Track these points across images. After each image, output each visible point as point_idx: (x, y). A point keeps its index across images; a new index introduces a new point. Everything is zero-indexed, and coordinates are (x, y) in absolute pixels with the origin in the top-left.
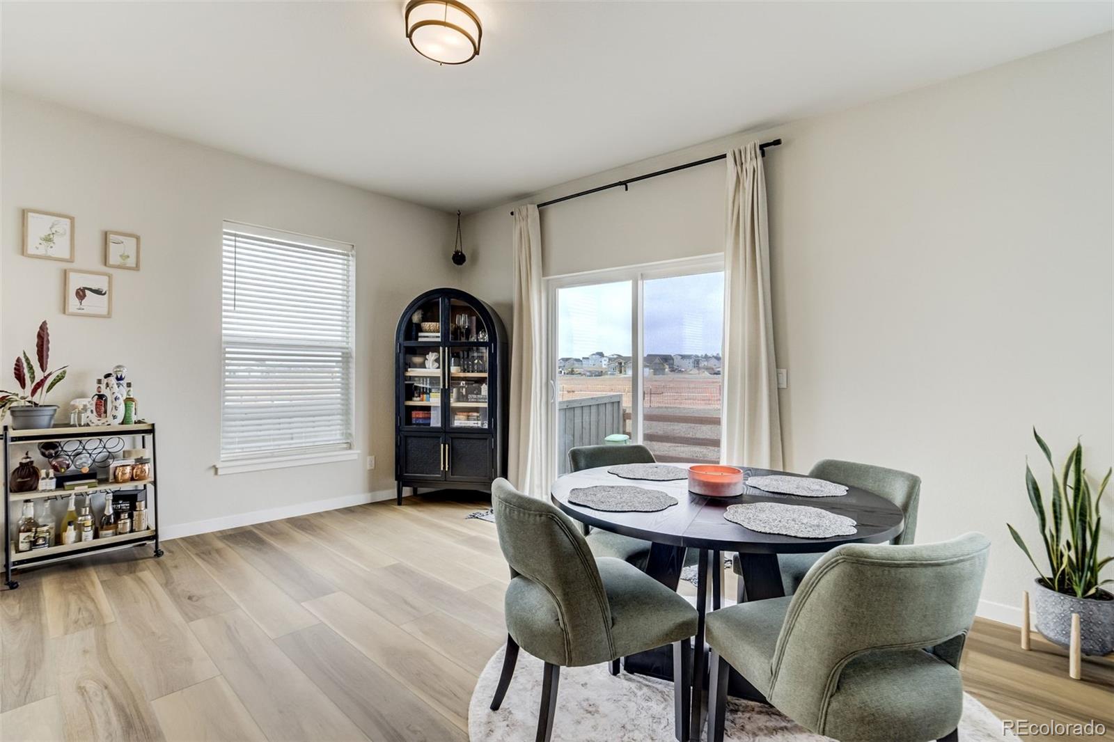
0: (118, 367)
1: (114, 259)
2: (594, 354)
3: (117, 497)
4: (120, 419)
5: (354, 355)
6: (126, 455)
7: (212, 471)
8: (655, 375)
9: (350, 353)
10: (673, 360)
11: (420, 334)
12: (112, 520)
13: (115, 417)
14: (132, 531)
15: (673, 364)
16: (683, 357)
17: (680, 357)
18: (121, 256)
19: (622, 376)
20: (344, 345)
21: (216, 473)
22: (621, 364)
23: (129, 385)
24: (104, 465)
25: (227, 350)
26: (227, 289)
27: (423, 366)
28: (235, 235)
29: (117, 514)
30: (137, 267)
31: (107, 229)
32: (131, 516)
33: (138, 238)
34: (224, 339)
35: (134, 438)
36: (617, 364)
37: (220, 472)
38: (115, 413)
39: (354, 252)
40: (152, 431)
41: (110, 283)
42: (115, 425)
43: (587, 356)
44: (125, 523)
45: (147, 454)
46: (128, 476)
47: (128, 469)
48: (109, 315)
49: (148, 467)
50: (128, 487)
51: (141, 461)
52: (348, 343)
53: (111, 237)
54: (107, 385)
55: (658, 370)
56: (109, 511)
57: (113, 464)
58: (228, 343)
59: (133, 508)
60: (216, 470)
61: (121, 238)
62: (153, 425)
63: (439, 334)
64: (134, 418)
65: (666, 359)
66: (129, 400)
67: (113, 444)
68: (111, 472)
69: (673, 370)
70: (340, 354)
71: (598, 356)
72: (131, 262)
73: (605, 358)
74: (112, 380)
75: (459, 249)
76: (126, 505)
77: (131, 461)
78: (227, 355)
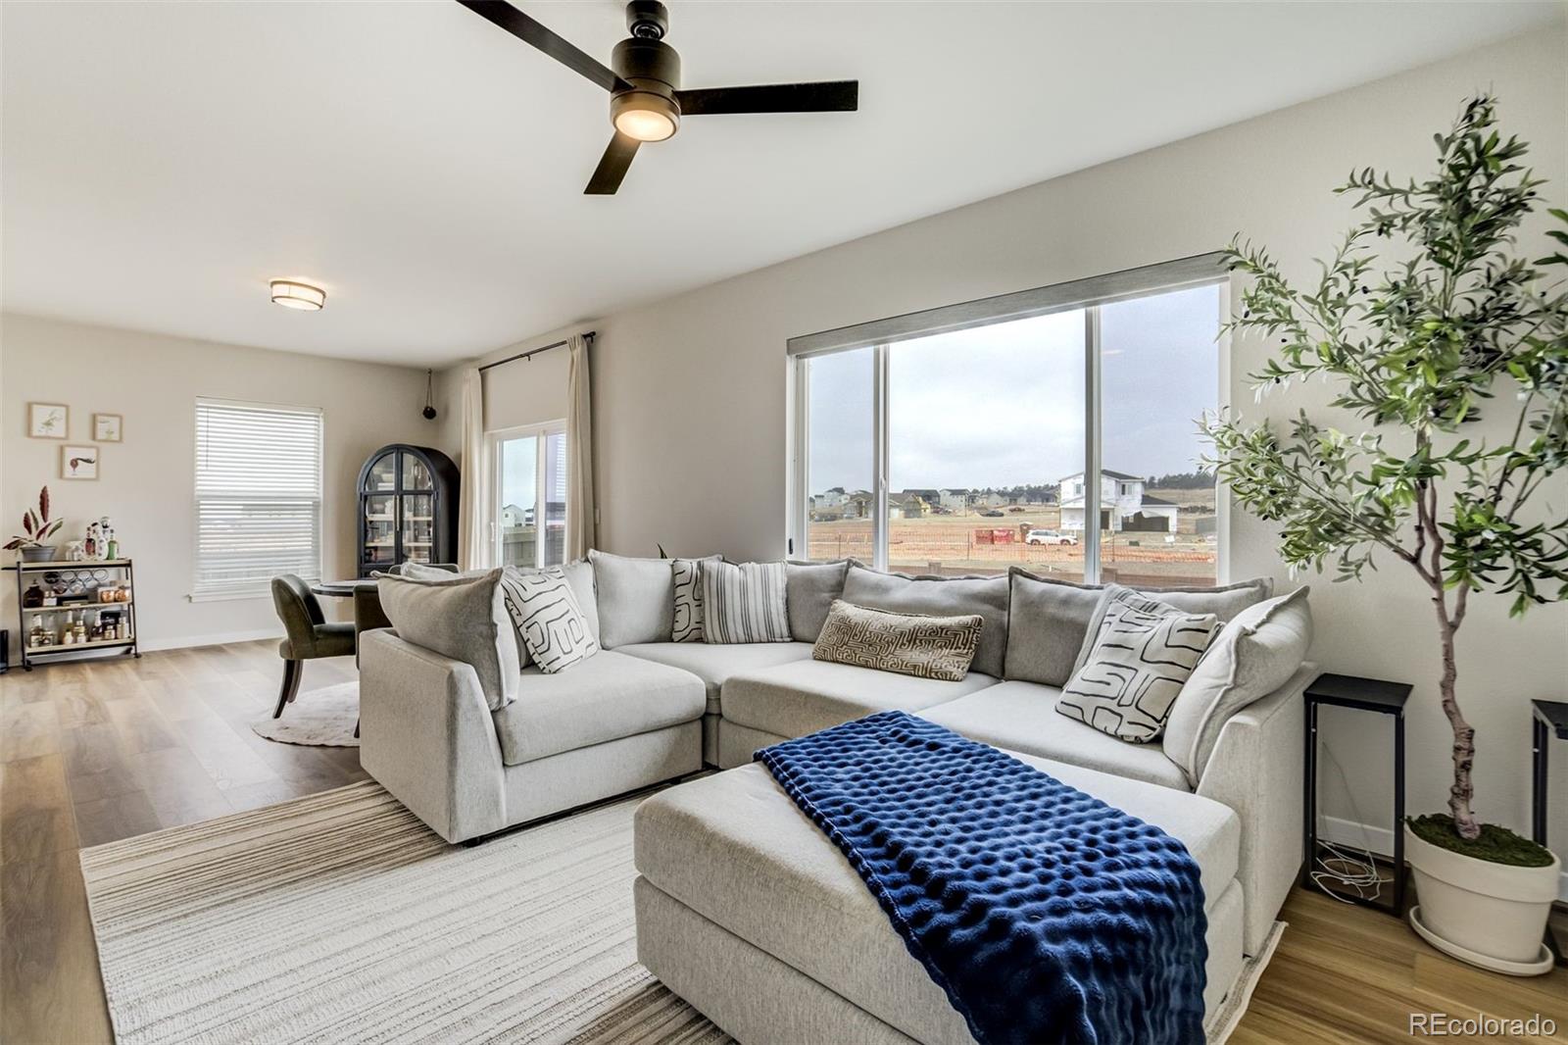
0: (104, 518)
1: (101, 435)
2: (830, 491)
3: (104, 615)
4: (105, 555)
5: (322, 503)
6: (112, 584)
7: (188, 599)
8: (906, 517)
9: (319, 502)
10: (939, 496)
11: (380, 484)
12: (101, 631)
13: (100, 555)
14: (116, 638)
15: (939, 503)
16: (955, 493)
17: (949, 493)
18: (107, 432)
19: (863, 519)
20: (315, 495)
21: (190, 601)
22: (860, 503)
23: (112, 531)
24: (94, 590)
25: (202, 502)
26: (200, 451)
27: (383, 512)
28: (208, 407)
29: (104, 626)
30: (121, 440)
31: (96, 410)
32: (115, 628)
33: (121, 418)
34: (197, 493)
35: (119, 571)
36: (855, 504)
37: (193, 600)
38: (101, 552)
39: (322, 414)
40: (129, 565)
41: (98, 455)
42: (101, 560)
43: (821, 494)
44: (110, 632)
45: (128, 583)
46: (111, 598)
47: (112, 594)
48: (97, 479)
49: (128, 593)
50: (114, 608)
51: (123, 588)
52: (318, 493)
53: (99, 418)
54: (94, 531)
55: (912, 511)
56: (99, 623)
57: (100, 590)
58: (199, 496)
59: (117, 622)
60: (190, 598)
61: (106, 418)
62: (130, 561)
63: (393, 484)
64: (116, 556)
65: (929, 496)
66: (111, 543)
67: (100, 574)
68: (99, 595)
69: (937, 511)
70: (311, 503)
71: (835, 493)
72: (115, 436)
73: (845, 496)
74: (99, 528)
75: (430, 405)
76: (111, 620)
77: (115, 588)
78: (202, 507)
